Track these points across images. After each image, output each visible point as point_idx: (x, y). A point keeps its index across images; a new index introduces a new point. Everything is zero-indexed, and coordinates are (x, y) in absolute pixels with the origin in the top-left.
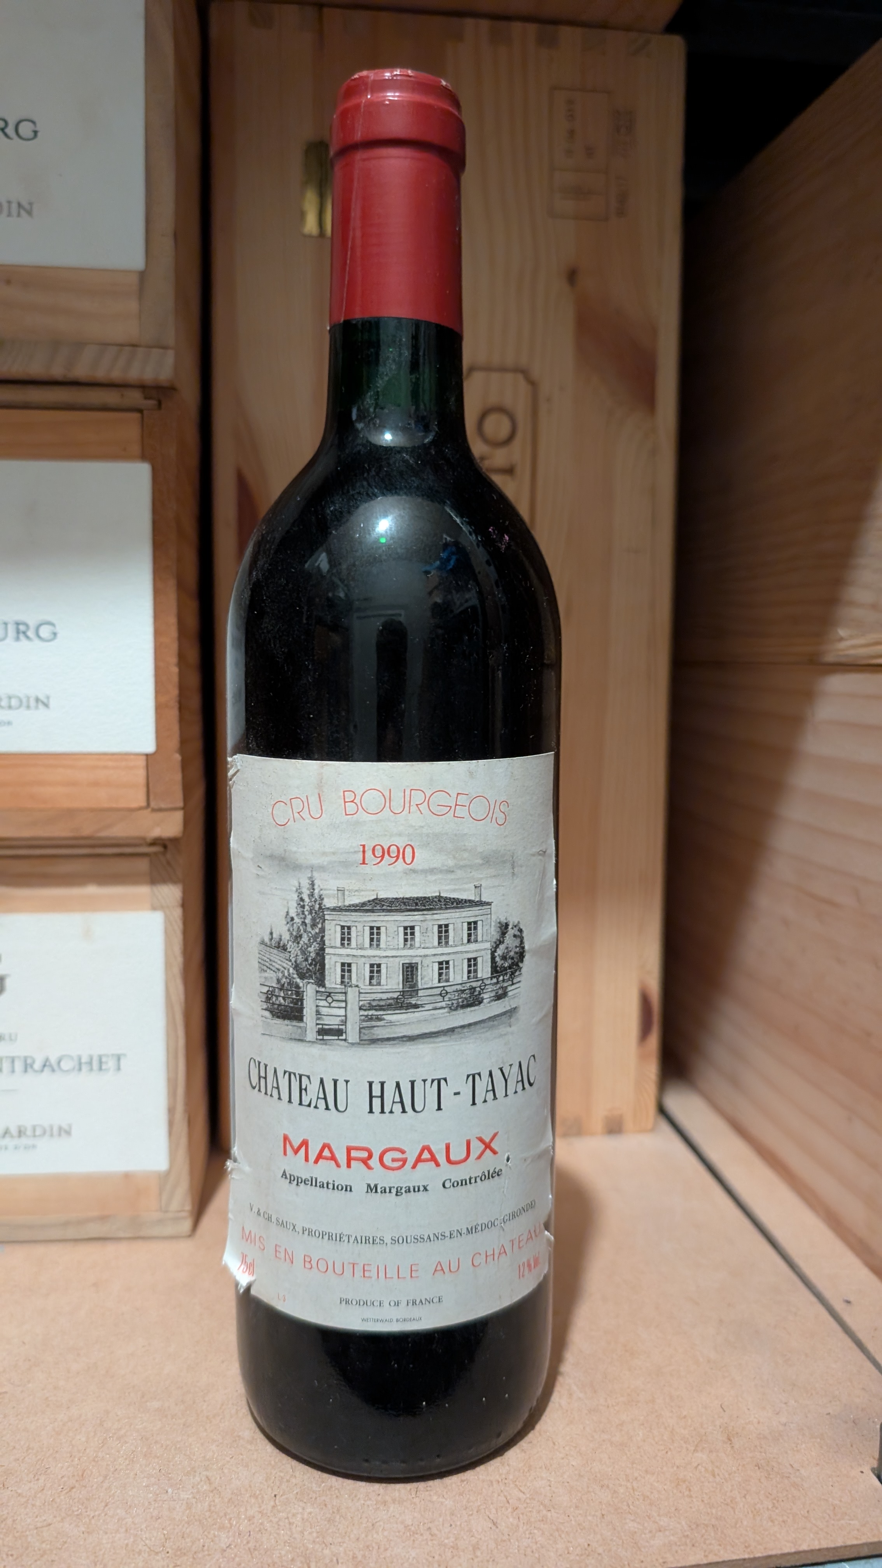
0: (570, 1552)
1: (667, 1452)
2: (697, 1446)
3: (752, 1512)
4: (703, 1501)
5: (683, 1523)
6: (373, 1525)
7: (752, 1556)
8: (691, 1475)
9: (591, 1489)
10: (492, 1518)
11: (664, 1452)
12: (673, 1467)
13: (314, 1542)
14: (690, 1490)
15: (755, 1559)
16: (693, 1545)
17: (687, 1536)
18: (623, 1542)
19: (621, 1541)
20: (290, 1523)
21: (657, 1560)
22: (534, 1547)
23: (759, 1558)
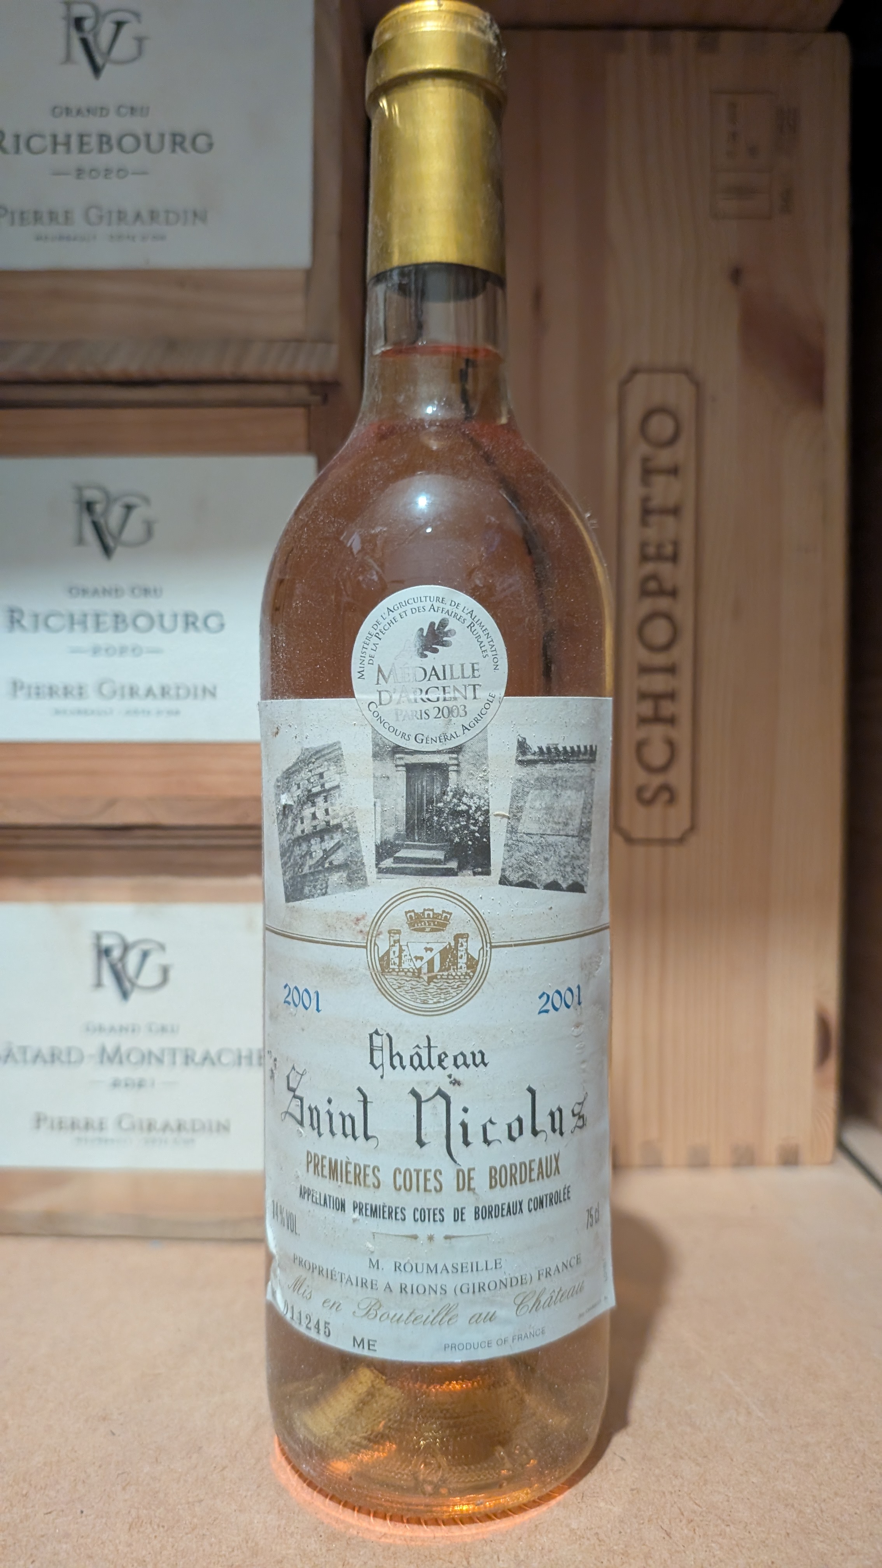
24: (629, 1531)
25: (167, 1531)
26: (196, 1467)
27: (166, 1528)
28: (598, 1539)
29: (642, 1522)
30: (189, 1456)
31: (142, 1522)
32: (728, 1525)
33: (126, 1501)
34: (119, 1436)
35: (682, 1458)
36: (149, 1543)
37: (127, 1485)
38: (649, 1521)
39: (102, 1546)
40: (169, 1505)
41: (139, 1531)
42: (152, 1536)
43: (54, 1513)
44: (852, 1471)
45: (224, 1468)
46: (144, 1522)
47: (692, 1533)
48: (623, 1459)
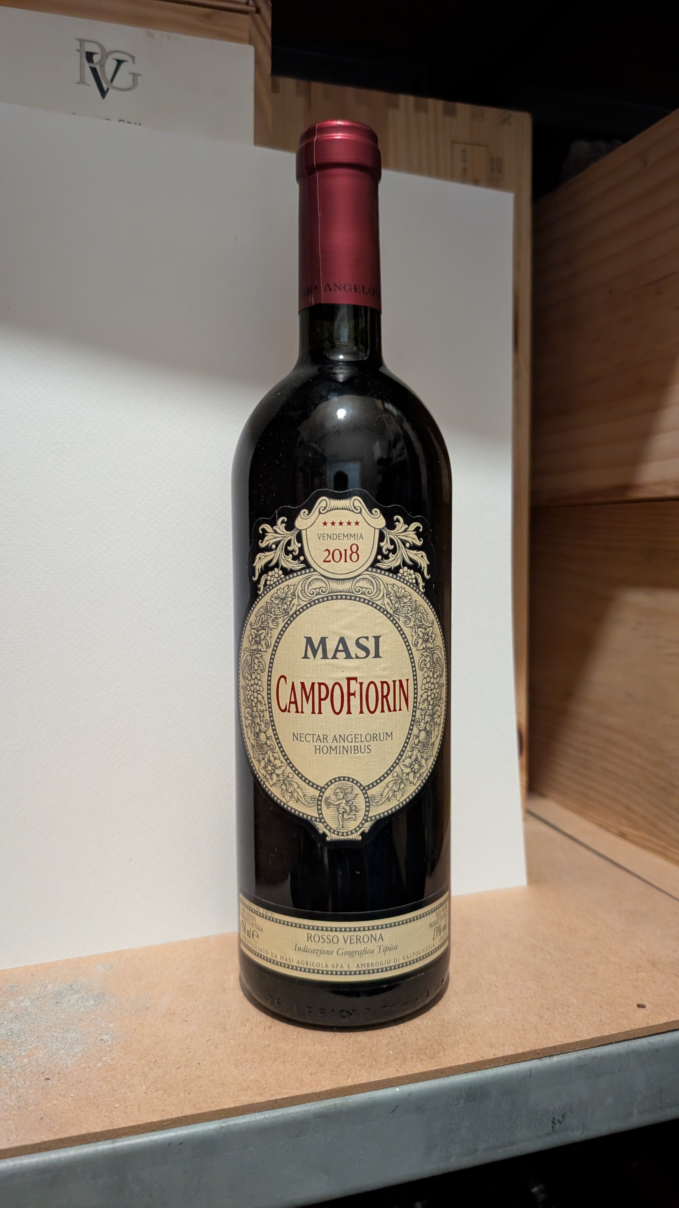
0: (592, 1024)
2: (637, 970)
4: (654, 994)
9: (587, 995)
10: (537, 1013)
11: (620, 974)
21: (643, 1023)
22: (570, 1024)
24: (519, 1019)
25: (260, 1064)
26: (252, 1029)
27: (258, 1062)
28: (506, 1025)
29: (523, 1013)
30: (244, 1024)
31: (241, 1062)
32: (569, 1007)
33: (222, 1053)
34: (191, 1021)
35: (527, 980)
36: (254, 1071)
37: (217, 1045)
39: (226, 1078)
40: (251, 1051)
41: (242, 1067)
42: (253, 1067)
43: (181, 1067)
44: (617, 973)
45: (270, 1027)
46: (243, 1062)
47: (552, 1014)
48: (496, 986)
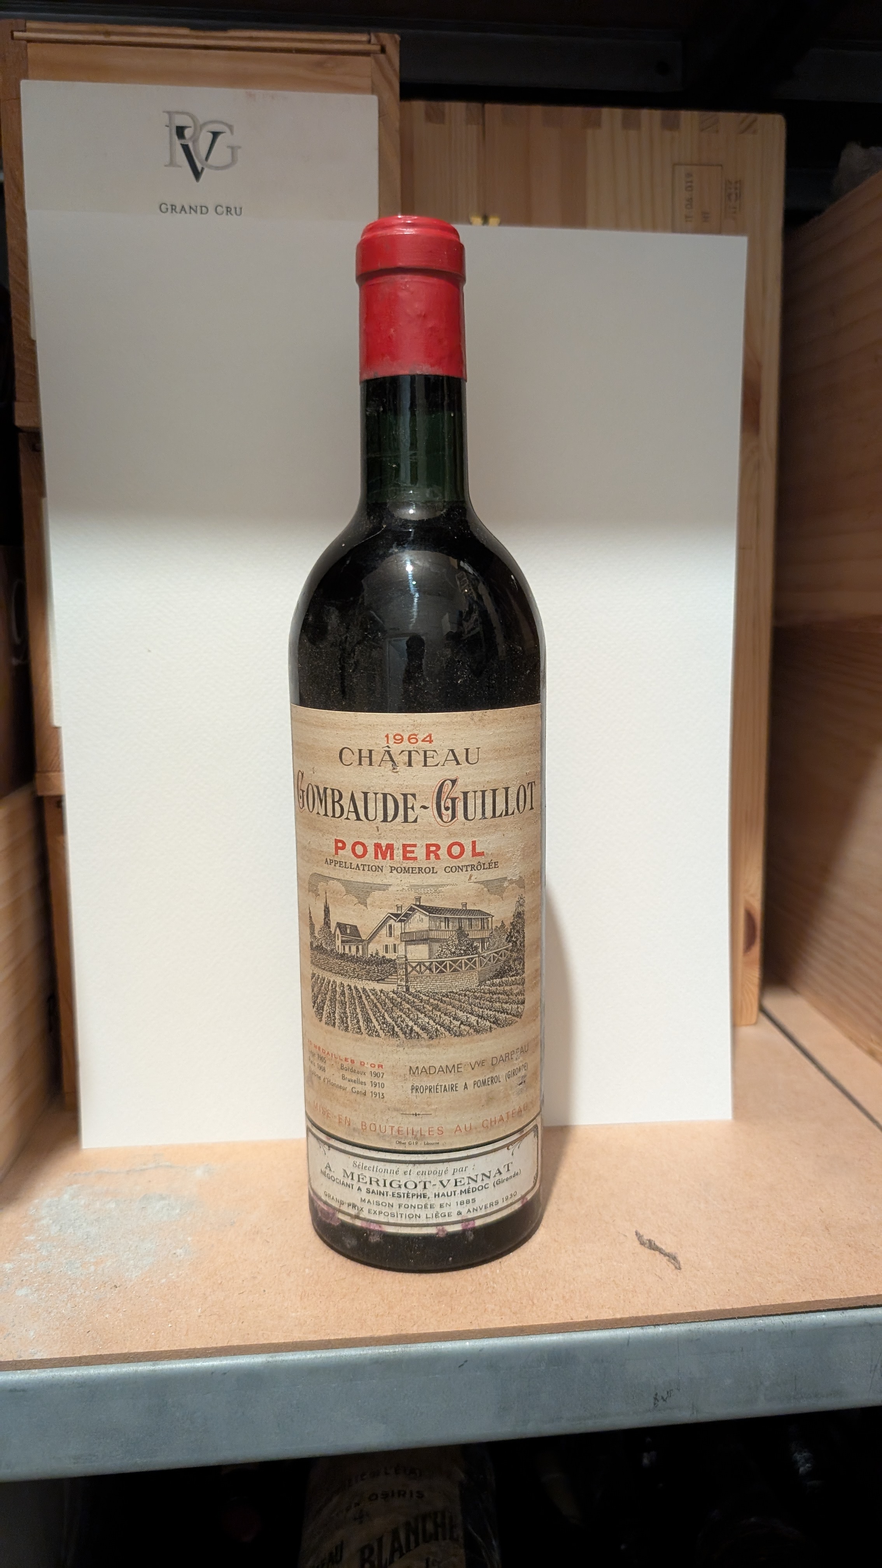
0: (716, 1293)
1: (781, 1237)
2: (803, 1233)
3: (845, 1272)
5: (796, 1278)
6: (573, 1279)
7: (846, 1297)
8: (800, 1250)
9: (727, 1258)
11: (779, 1237)
12: (786, 1245)
13: (533, 1288)
14: (799, 1259)
15: (848, 1299)
16: (804, 1291)
17: (799, 1285)
18: (753, 1289)
19: (752, 1289)
20: (514, 1278)
21: (777, 1298)
22: (690, 1291)
23: (851, 1298)
24: (634, 1278)
28: (615, 1284)
29: (642, 1272)
34: (272, 1243)
36: (318, 1306)
37: (290, 1272)
38: (648, 1271)
42: (319, 1302)
43: (245, 1293)
44: (777, 1234)
47: (675, 1277)
